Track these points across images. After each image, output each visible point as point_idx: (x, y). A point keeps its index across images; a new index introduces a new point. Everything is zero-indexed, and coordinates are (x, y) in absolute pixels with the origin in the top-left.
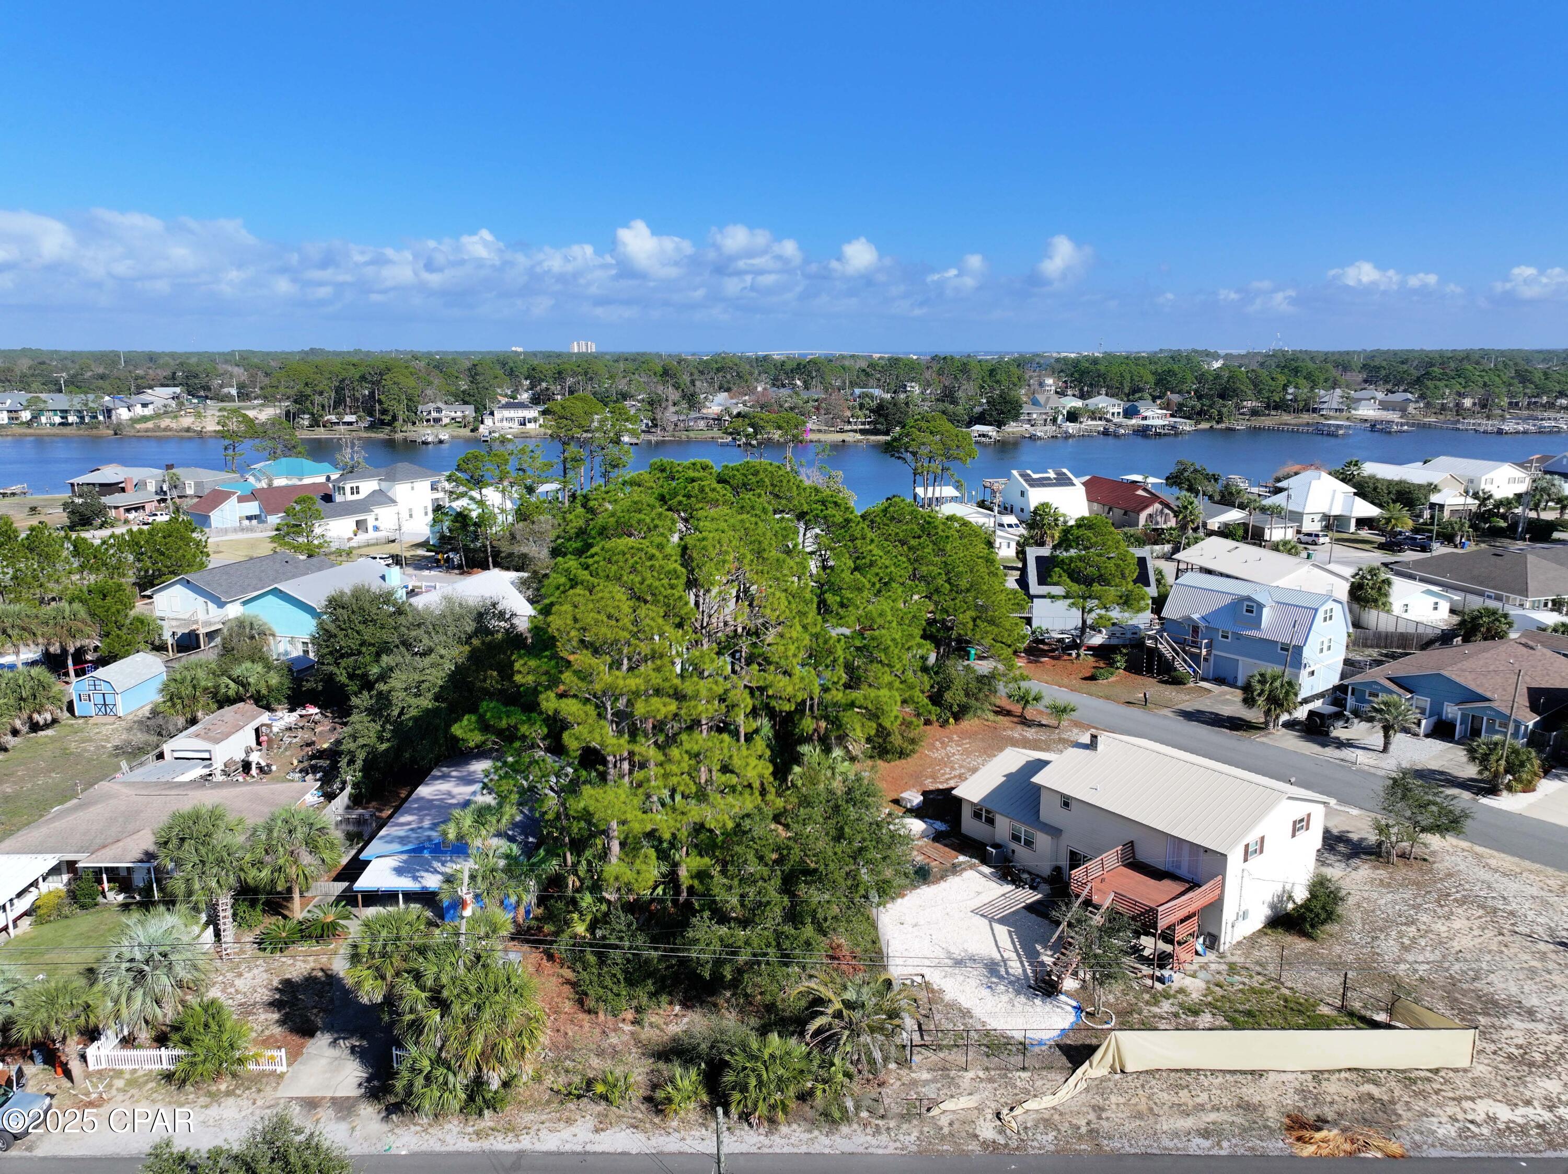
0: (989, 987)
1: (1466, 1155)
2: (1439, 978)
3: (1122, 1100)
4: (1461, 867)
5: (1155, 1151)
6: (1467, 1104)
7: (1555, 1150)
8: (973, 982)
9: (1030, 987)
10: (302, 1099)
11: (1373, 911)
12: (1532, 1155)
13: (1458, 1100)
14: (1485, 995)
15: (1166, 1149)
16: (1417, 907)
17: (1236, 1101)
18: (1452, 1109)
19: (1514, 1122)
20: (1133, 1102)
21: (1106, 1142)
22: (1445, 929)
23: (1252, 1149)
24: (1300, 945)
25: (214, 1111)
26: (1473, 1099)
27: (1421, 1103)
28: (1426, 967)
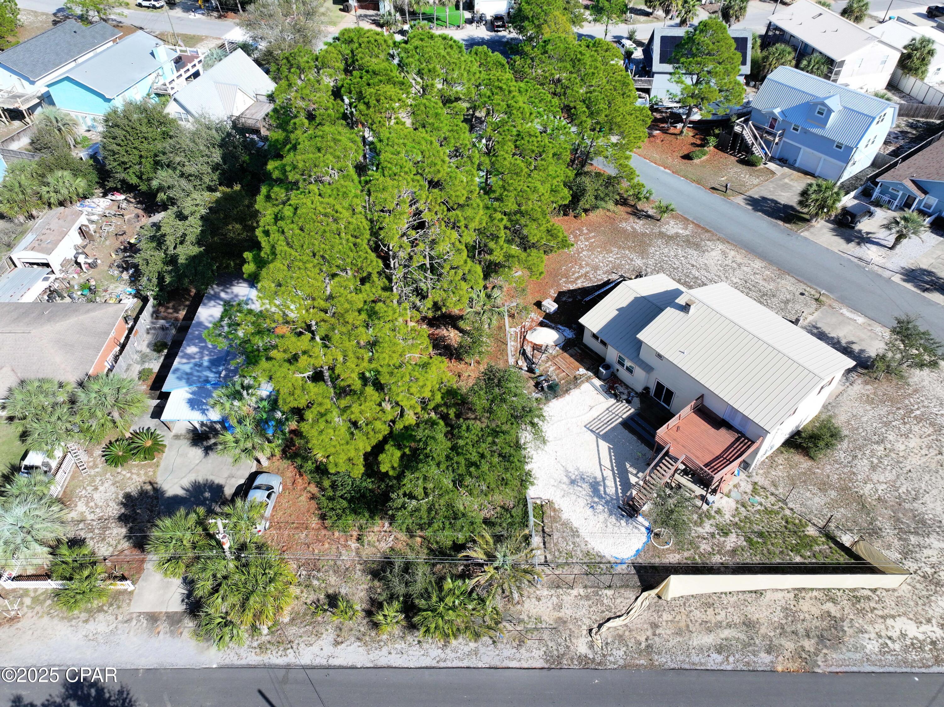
0: (592, 507)
1: (881, 670)
2: (890, 498)
3: (670, 618)
4: (926, 383)
5: (687, 666)
6: (890, 622)
7: (939, 665)
8: (582, 502)
9: (619, 507)
10: (147, 614)
11: (857, 429)
12: (923, 670)
13: (883, 617)
14: (919, 514)
15: (694, 664)
16: (887, 424)
17: (743, 618)
18: (880, 627)
19: (916, 638)
20: (677, 619)
21: (656, 657)
22: (903, 447)
23: (748, 663)
24: (804, 463)
25: (91, 626)
26: (893, 617)
27: (860, 621)
28: (885, 486)
